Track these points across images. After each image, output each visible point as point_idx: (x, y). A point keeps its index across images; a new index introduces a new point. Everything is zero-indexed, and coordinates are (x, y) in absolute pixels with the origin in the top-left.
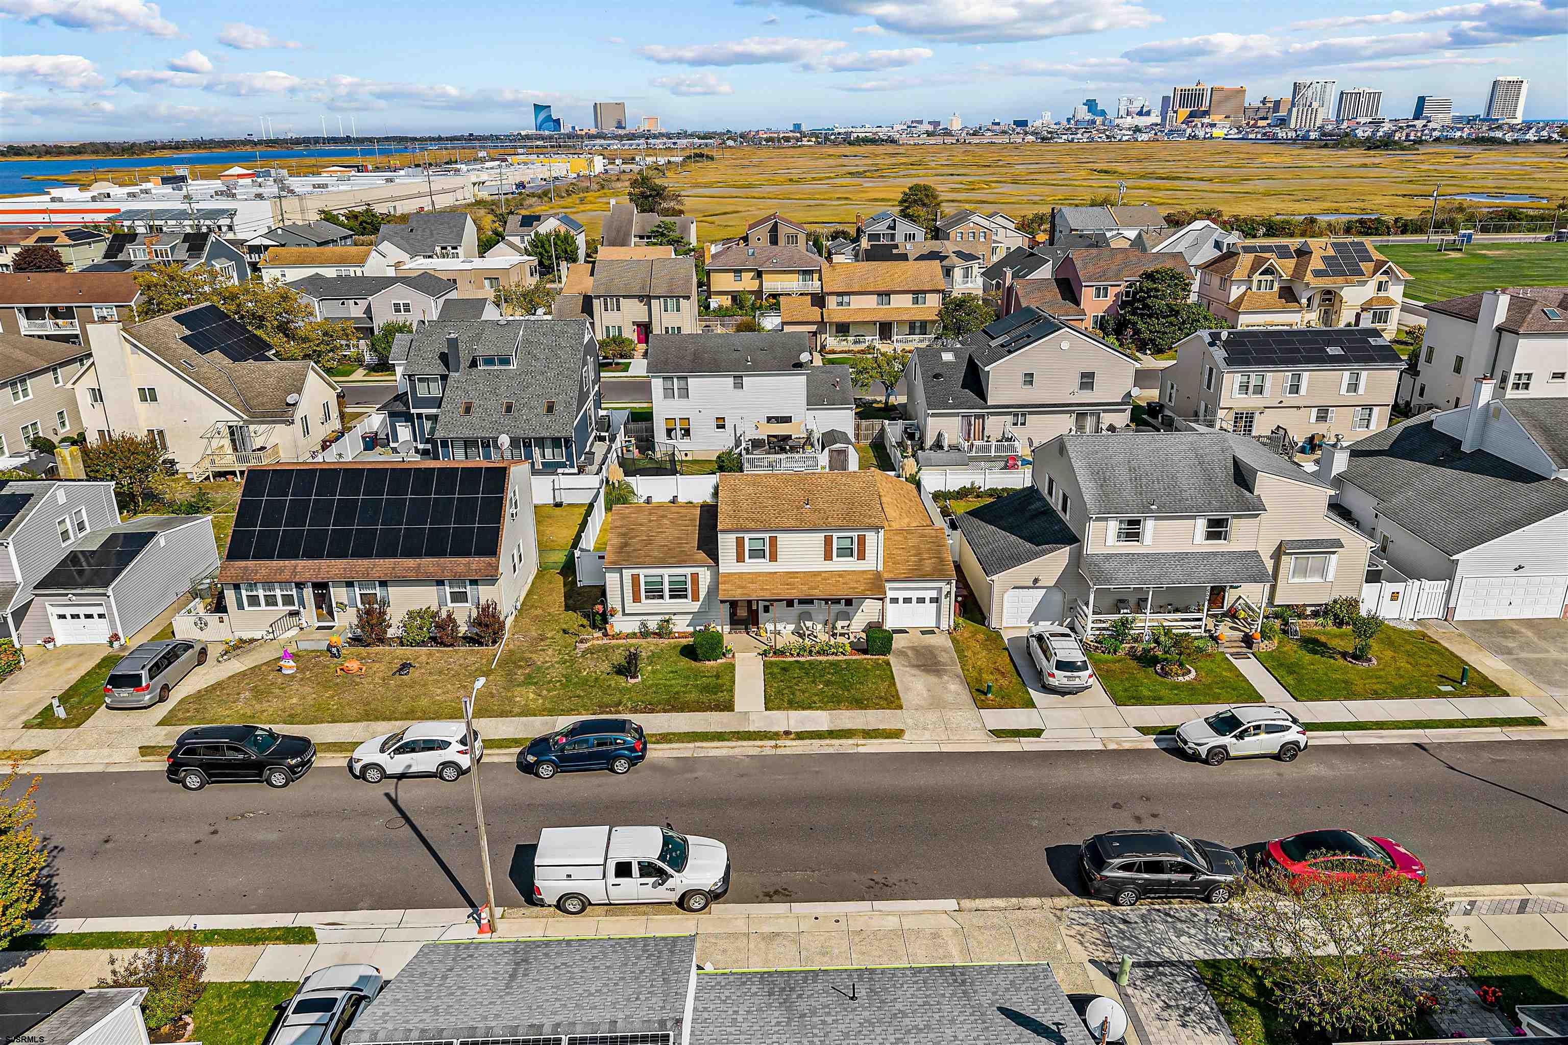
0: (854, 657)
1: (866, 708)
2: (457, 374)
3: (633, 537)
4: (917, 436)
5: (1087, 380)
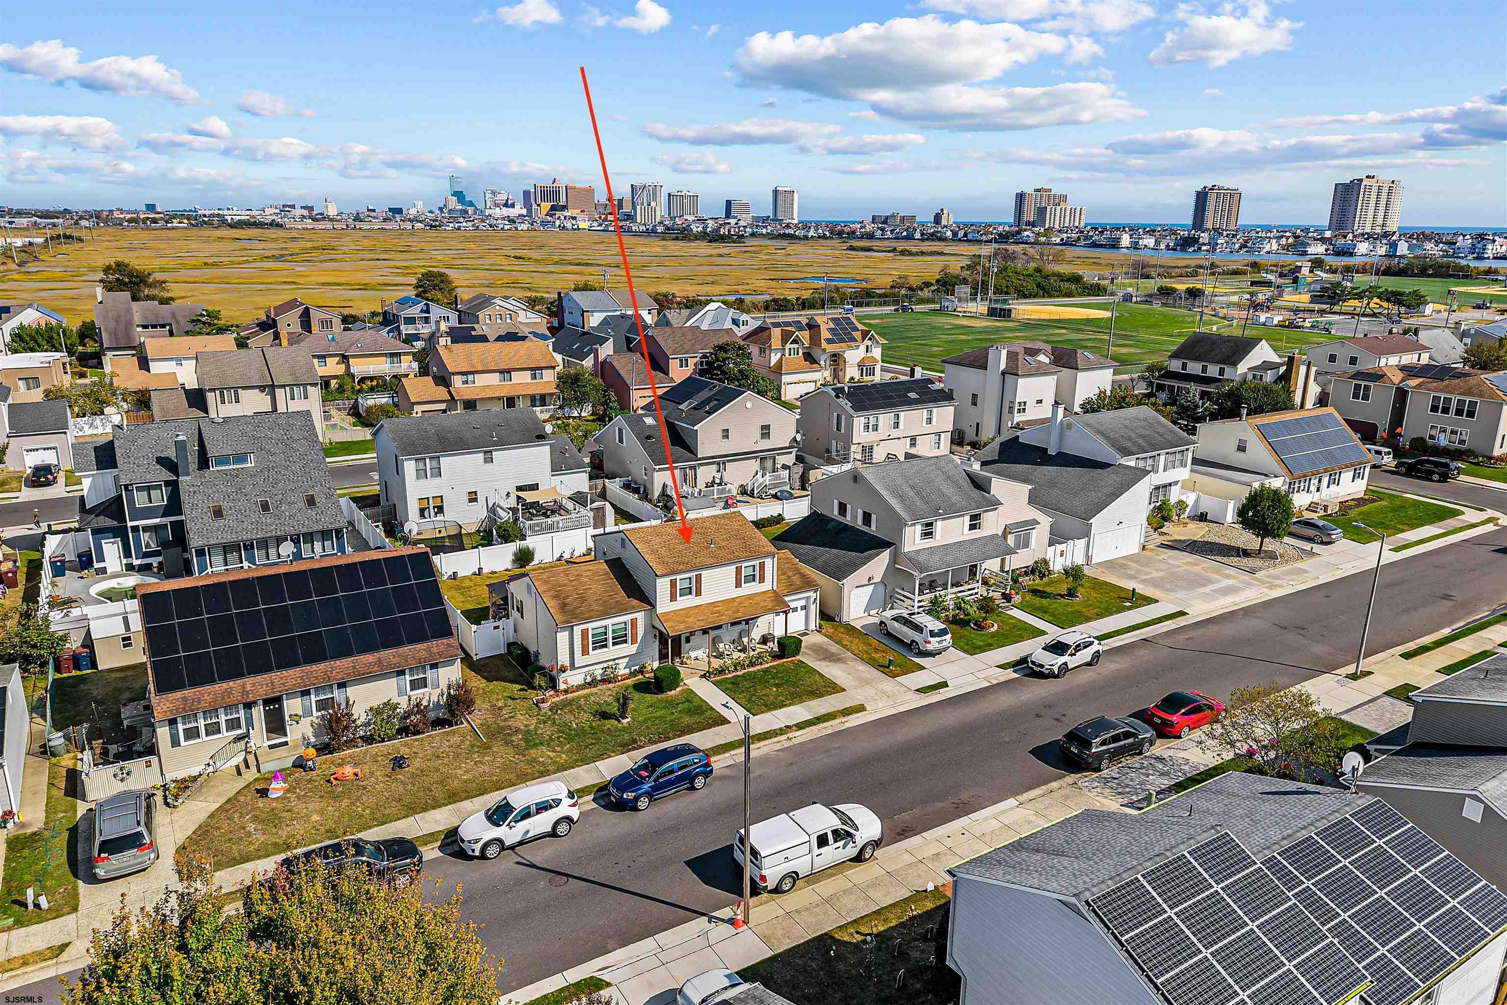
0: (775, 663)
1: (821, 696)
2: (188, 478)
3: (568, 597)
5: (765, 432)
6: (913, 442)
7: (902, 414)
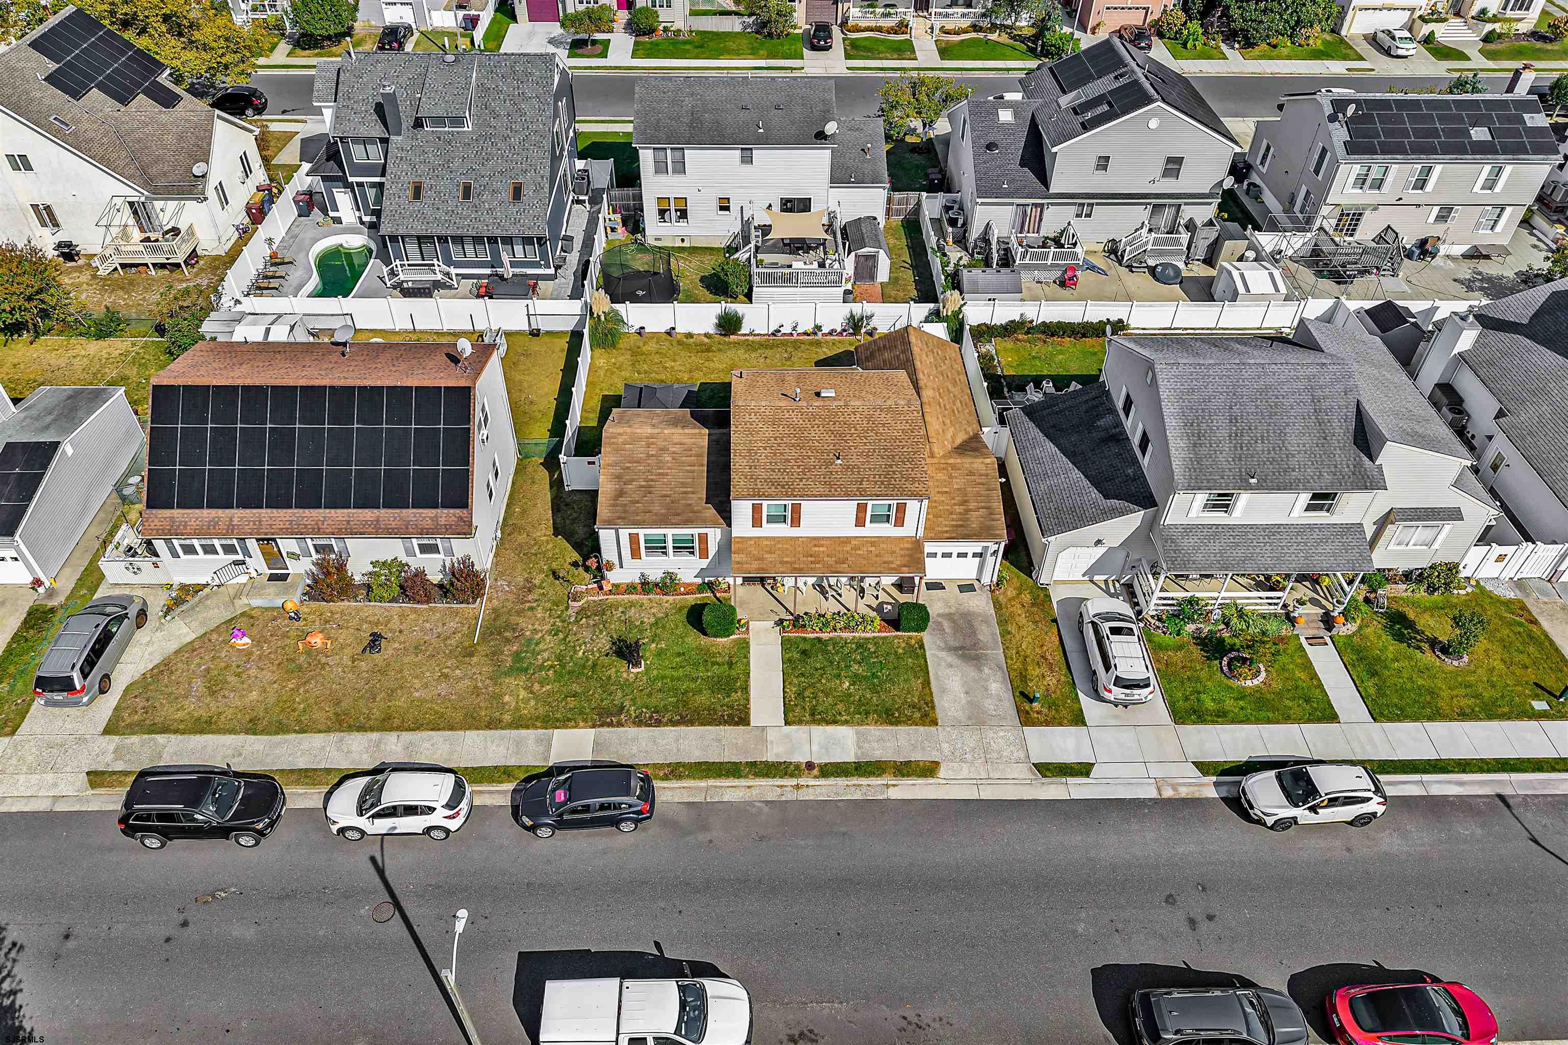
0: (883, 634)
1: (897, 723)
2: (400, 138)
4: (960, 222)
5: (1173, 166)
6: (1445, 214)
7: (1438, 169)
